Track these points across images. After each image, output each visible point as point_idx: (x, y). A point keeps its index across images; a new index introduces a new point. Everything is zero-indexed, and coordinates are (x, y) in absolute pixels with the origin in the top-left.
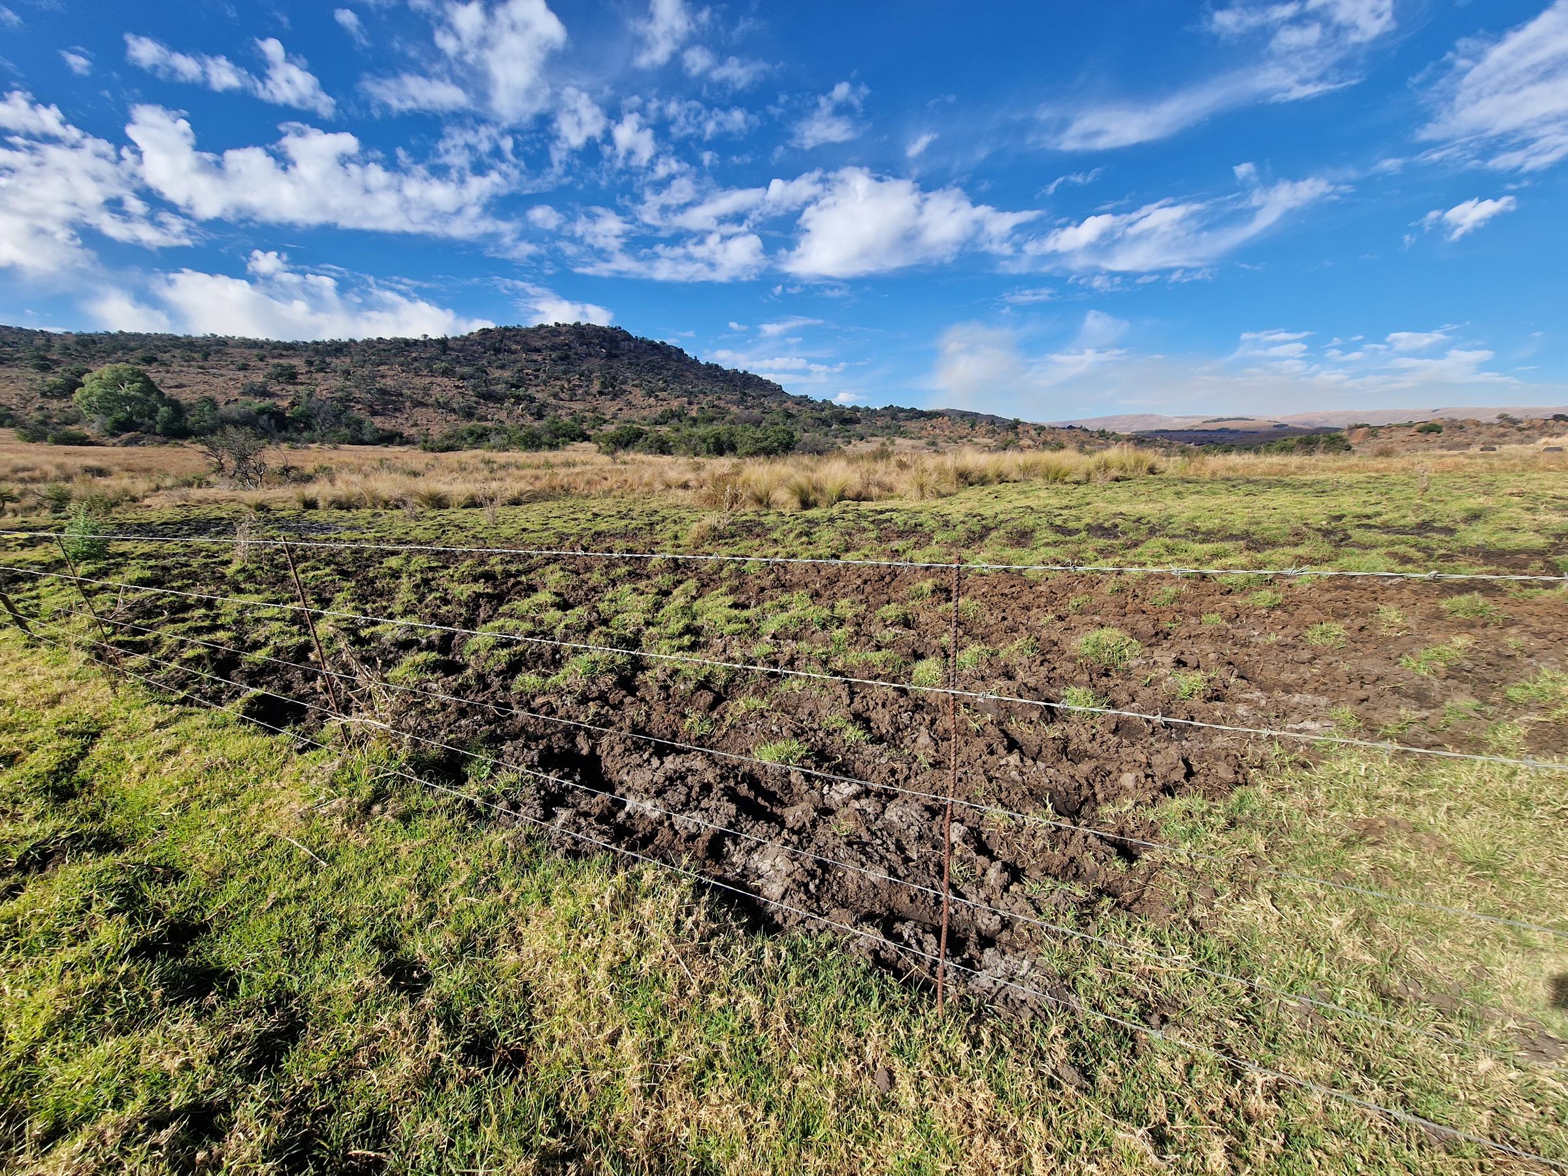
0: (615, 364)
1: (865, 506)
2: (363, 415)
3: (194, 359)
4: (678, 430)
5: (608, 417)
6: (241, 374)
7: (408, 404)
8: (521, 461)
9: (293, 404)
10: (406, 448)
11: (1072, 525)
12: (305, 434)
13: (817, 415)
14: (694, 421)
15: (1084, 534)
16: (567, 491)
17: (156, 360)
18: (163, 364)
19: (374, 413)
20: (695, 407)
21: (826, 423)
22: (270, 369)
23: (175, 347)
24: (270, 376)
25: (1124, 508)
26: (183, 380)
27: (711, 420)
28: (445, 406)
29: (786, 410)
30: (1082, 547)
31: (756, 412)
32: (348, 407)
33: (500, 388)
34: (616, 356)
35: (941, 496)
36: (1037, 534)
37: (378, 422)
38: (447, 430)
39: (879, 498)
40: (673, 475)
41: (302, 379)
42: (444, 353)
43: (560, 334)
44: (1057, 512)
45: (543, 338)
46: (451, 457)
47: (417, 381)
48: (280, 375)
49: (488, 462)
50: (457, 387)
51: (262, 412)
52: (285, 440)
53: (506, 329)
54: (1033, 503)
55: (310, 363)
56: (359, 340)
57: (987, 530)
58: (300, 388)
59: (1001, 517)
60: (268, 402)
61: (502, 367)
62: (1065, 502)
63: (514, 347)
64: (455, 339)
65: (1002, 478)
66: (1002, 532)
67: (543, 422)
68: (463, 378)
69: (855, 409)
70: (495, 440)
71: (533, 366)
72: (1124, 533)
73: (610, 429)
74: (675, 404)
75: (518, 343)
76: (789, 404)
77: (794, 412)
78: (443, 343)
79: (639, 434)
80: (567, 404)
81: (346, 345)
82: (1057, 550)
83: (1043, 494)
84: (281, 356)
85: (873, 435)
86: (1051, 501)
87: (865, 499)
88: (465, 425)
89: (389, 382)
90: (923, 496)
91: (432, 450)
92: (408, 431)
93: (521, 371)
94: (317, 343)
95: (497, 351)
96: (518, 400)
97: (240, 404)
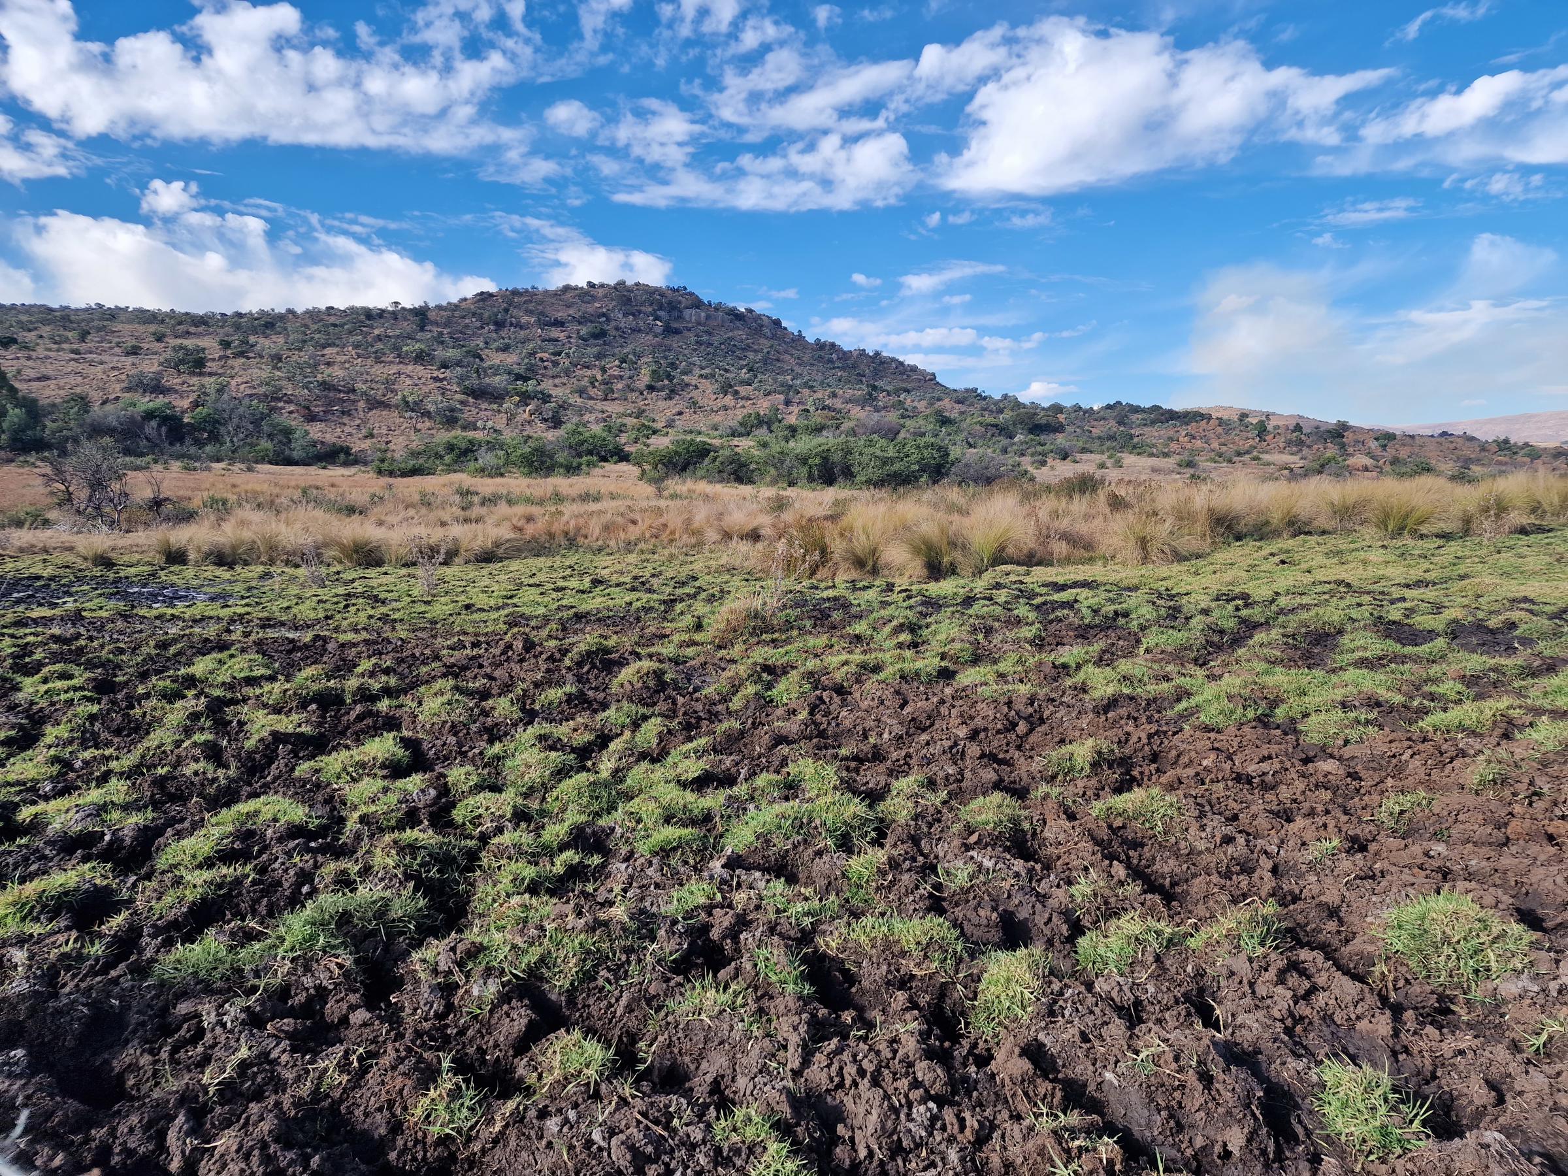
0: (674, 342)
1: (1040, 575)
2: (295, 422)
3: (67, 341)
4: (765, 445)
5: (658, 425)
6: (130, 359)
7: (362, 404)
8: (517, 491)
9: (196, 404)
10: (353, 470)
11: (1423, 621)
12: (208, 448)
13: (989, 419)
14: (793, 430)
15: (1441, 642)
16: (571, 541)
17: (14, 341)
18: (25, 347)
19: (311, 418)
20: (795, 409)
21: (1005, 431)
22: (169, 354)
23: (44, 322)
24: (166, 364)
25: (1533, 588)
26: (48, 369)
27: (819, 429)
28: (415, 408)
29: (939, 413)
30: (1434, 670)
31: (892, 417)
32: (273, 409)
33: (498, 381)
34: (677, 332)
35: (1179, 557)
36: (1345, 640)
37: (316, 431)
38: (416, 444)
39: (1067, 561)
40: (738, 518)
41: (211, 366)
42: (422, 329)
43: (594, 298)
44: (1396, 593)
45: (568, 306)
46: (411, 486)
47: (379, 371)
48: (182, 362)
49: (465, 493)
50: (436, 379)
51: (149, 415)
52: (179, 457)
53: (515, 293)
54: (1352, 573)
55: (226, 344)
56: (300, 310)
57: (1251, 626)
58: (208, 380)
59: (1283, 601)
60: (161, 400)
61: (505, 349)
62: (1416, 574)
63: (525, 319)
64: (439, 308)
65: (1298, 527)
66: (1275, 633)
67: (561, 433)
68: (444, 366)
69: (1057, 409)
70: (486, 458)
71: (551, 347)
72: (1526, 641)
73: (661, 443)
74: (764, 406)
75: (531, 313)
76: (946, 403)
77: (954, 415)
78: (421, 315)
79: (704, 452)
80: (599, 405)
81: (281, 317)
82: (1381, 676)
83: (1375, 556)
84: (187, 334)
85: (1084, 450)
86: (1390, 571)
87: (1039, 564)
88: (443, 436)
89: (337, 372)
90: (1145, 559)
91: (391, 474)
92: (358, 445)
93: (532, 354)
94: (239, 315)
95: (499, 325)
96: (525, 398)
97: (121, 404)
